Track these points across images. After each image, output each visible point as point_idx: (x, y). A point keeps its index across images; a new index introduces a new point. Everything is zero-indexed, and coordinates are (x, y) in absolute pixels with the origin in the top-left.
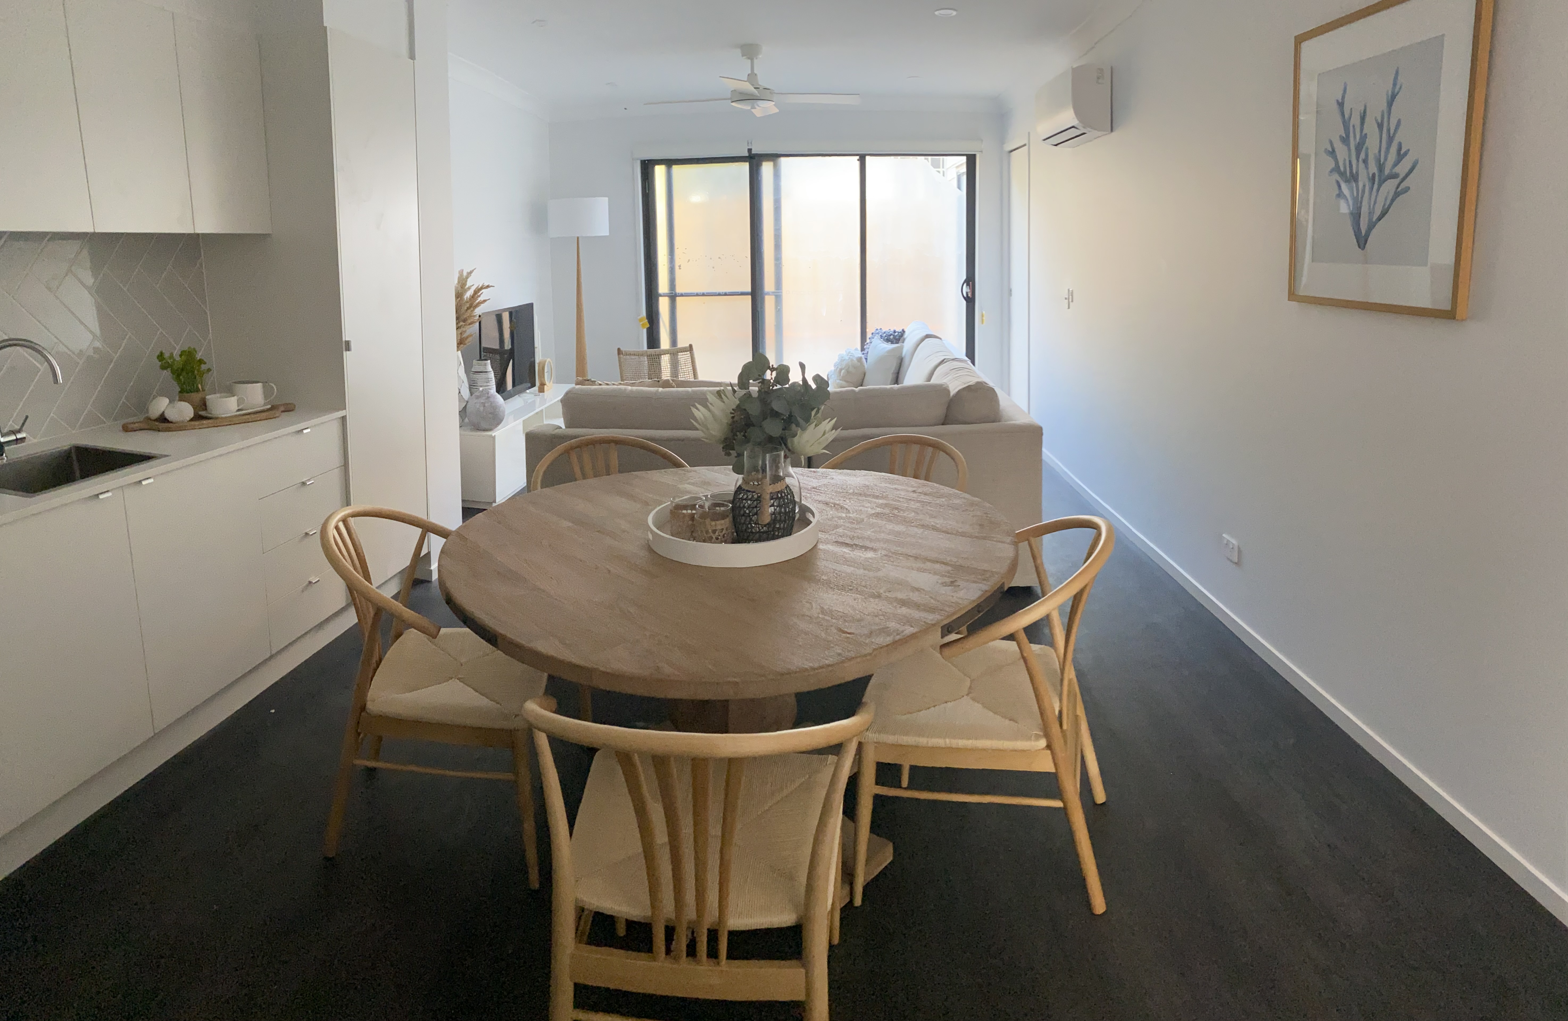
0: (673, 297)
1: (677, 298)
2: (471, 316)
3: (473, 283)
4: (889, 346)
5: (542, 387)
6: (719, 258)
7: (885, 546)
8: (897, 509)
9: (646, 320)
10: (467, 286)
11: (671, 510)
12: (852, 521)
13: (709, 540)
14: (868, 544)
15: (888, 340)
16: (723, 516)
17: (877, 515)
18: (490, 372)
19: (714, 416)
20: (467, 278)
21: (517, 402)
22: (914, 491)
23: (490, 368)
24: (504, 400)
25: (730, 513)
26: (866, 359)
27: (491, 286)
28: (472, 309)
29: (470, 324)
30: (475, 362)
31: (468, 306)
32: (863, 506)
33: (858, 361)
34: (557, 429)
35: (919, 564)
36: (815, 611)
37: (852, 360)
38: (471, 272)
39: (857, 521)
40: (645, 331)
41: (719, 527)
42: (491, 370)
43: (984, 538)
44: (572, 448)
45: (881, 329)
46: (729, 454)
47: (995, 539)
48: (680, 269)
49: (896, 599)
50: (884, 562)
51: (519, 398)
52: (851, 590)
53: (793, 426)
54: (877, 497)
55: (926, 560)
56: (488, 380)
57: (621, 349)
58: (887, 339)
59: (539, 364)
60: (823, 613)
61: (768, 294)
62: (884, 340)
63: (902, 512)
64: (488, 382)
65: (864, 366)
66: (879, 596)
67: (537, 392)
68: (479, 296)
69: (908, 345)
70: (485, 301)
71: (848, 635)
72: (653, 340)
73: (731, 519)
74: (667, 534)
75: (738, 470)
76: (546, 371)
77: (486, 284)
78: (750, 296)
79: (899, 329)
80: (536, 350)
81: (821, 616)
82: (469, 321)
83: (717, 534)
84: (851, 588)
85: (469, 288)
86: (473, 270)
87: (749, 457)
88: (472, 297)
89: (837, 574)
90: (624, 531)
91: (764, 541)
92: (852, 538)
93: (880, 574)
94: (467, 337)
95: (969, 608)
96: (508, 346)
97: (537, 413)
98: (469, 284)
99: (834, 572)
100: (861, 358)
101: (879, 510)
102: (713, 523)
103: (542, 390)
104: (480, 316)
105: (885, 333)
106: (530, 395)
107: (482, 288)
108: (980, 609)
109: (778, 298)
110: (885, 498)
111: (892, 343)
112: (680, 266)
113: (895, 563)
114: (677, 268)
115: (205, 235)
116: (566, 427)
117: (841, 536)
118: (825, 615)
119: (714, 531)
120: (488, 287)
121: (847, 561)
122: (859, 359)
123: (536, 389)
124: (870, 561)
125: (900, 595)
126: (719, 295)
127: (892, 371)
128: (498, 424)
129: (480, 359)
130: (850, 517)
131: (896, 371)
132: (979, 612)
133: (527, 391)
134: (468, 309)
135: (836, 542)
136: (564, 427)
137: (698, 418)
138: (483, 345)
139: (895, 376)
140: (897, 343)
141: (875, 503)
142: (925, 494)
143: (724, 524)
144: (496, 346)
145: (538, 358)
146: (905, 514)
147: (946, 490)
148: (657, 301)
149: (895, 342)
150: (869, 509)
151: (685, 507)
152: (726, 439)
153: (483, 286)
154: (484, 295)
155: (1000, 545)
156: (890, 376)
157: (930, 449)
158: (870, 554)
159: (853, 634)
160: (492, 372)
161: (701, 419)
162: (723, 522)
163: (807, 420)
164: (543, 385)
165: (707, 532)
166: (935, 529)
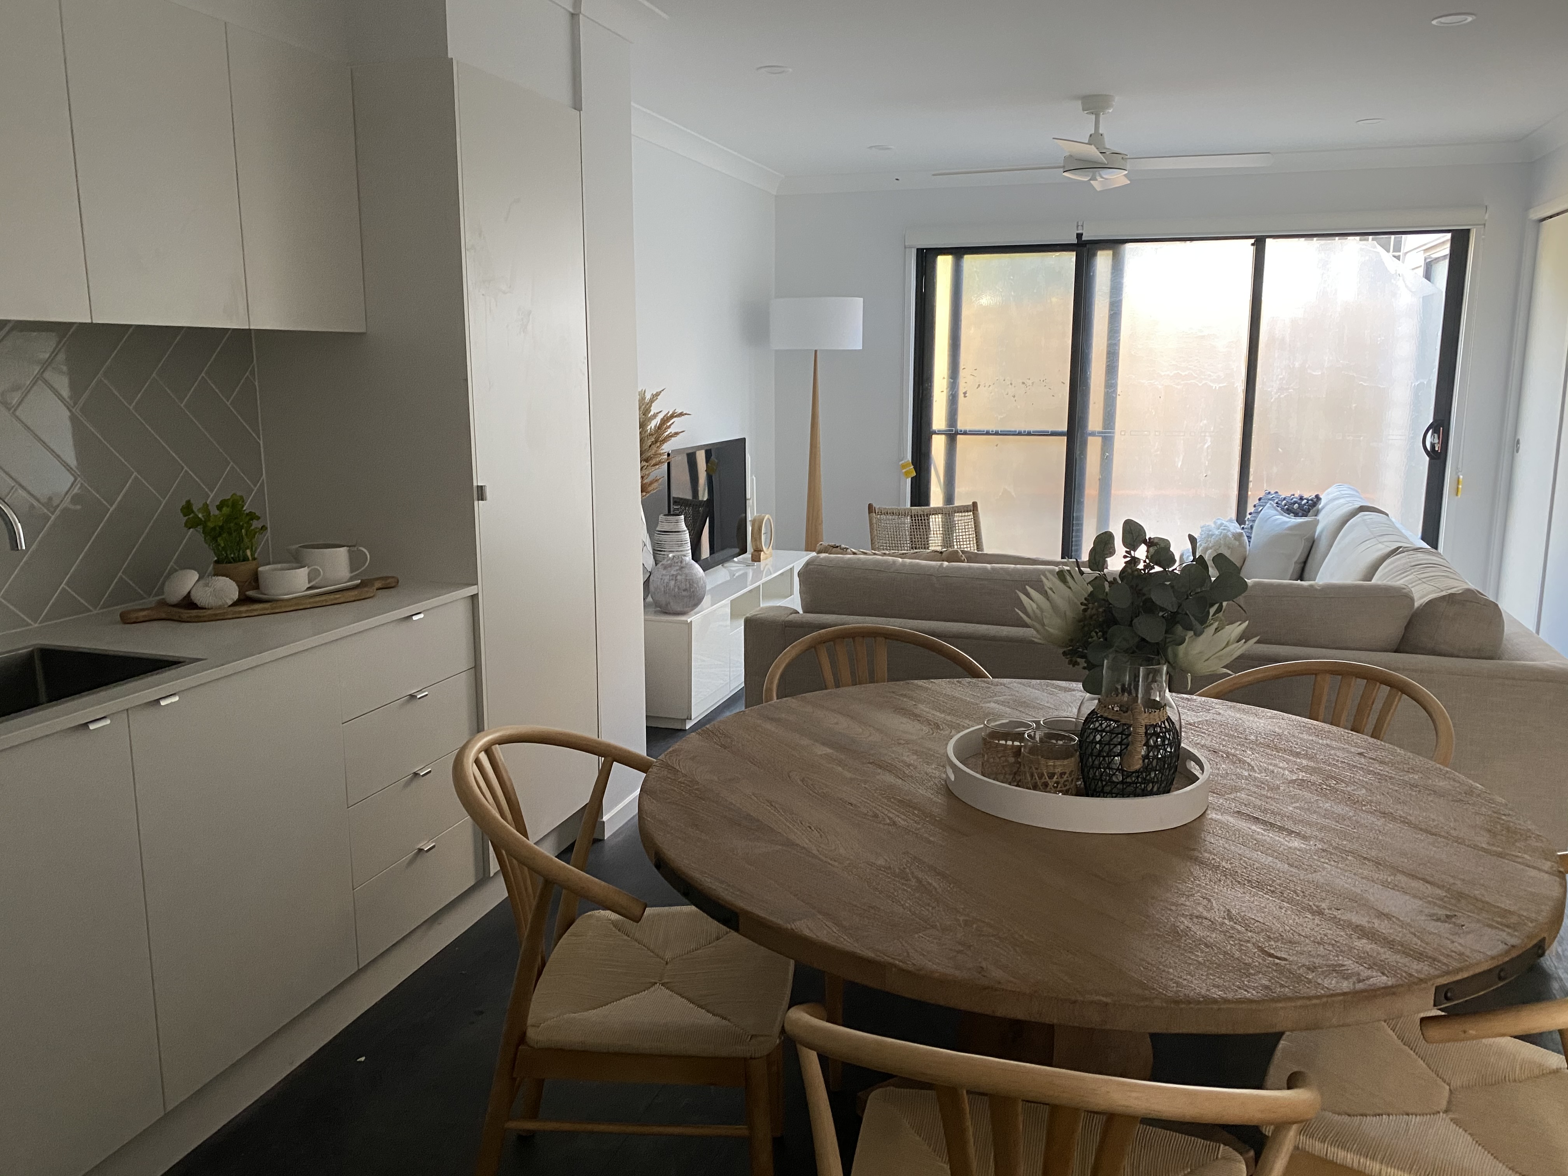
0: (952, 436)
1: (958, 436)
2: (656, 454)
3: (661, 409)
4: (1293, 520)
5: (756, 553)
6: (1023, 383)
7: (1321, 835)
8: (1333, 778)
9: (912, 467)
10: (652, 413)
11: (984, 739)
12: (1261, 784)
13: (1045, 787)
14: (1289, 825)
15: (1289, 511)
16: (1065, 754)
17: (1302, 783)
18: (685, 531)
19: (1054, 607)
20: (652, 401)
21: (720, 575)
22: (1361, 754)
23: (683, 526)
24: (704, 571)
25: (1076, 751)
26: (1249, 537)
27: (686, 414)
28: (658, 444)
29: (654, 465)
30: (661, 517)
31: (653, 440)
32: (1275, 765)
33: (1235, 539)
34: (791, 614)
35: (1383, 876)
36: (1217, 915)
37: (1226, 536)
38: (658, 394)
39: (1268, 786)
40: (909, 481)
41: (1059, 770)
42: (686, 529)
43: (1500, 855)
44: (823, 641)
45: (1276, 493)
46: (1075, 664)
47: (1520, 860)
48: (965, 397)
49: (1350, 924)
50: (1322, 860)
51: (724, 569)
52: (1273, 892)
53: (1179, 629)
54: (1298, 755)
55: (1396, 870)
56: (681, 544)
57: (874, 505)
58: (1288, 509)
59: (753, 522)
60: (1231, 919)
61: (1093, 434)
62: (1282, 509)
63: (1344, 785)
64: (681, 545)
65: (1245, 548)
66: (1320, 913)
67: (750, 562)
68: (669, 427)
69: (1325, 519)
70: (677, 434)
71: (1277, 961)
72: (920, 495)
73: (1078, 759)
74: (977, 772)
75: (1091, 687)
76: (763, 532)
77: (679, 411)
78: (1066, 438)
79: (1309, 494)
80: (749, 503)
81: (1226, 921)
82: (653, 462)
83: (1055, 779)
84: (1272, 889)
85: (655, 415)
86: (660, 392)
87: (1111, 668)
88: (659, 428)
89: (1245, 861)
90: (909, 766)
91: (1128, 796)
92: (1265, 811)
93: (1317, 877)
94: (651, 483)
95: (1485, 967)
96: (704, 496)
97: (751, 591)
98: (653, 411)
99: (1241, 859)
100: (1241, 535)
101: (1302, 775)
102: (1051, 763)
103: (756, 558)
104: (669, 455)
105: (1284, 499)
106: (737, 565)
107: (672, 416)
108: (1502, 974)
109: (1107, 440)
110: (1311, 758)
111: (1296, 515)
112: (965, 393)
113: (1340, 865)
114: (961, 395)
115: (262, 333)
116: (805, 612)
117: (1245, 805)
118: (1235, 923)
119: (1051, 776)
120: (681, 414)
121: (1259, 845)
122: (1238, 537)
123: (748, 555)
124: (1298, 853)
125: (1355, 919)
126: (1020, 434)
127: (1295, 559)
128: (696, 605)
129: (669, 514)
130: (1255, 778)
131: (1303, 560)
132: (1500, 979)
133: (735, 559)
134: (653, 443)
135: (1238, 812)
136: (801, 612)
137: (1029, 610)
138: (674, 494)
139: (1299, 566)
140: (1305, 515)
141: (1295, 763)
142: (1382, 762)
143: (1070, 764)
144: (688, 496)
145: (751, 515)
146: (1349, 789)
147: (1418, 761)
148: (929, 440)
149: (1300, 514)
150: (1287, 772)
151: (1006, 736)
152: (1071, 640)
153: (674, 413)
154: (676, 425)
155: (1533, 873)
156: (1292, 567)
157: (1385, 689)
158: (1296, 843)
159: (1285, 959)
160: (687, 532)
161: (1034, 611)
162: (1066, 762)
163: (1203, 620)
164: (758, 551)
165: (1041, 776)
166: (1405, 822)
